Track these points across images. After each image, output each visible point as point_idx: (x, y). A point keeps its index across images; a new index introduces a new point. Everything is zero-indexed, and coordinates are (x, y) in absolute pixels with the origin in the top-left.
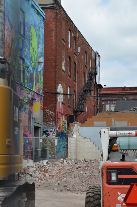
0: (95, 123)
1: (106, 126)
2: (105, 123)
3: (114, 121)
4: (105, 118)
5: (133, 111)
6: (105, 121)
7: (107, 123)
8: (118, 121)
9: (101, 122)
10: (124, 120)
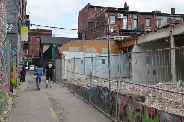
0: (70, 48)
1: (78, 51)
2: (78, 48)
3: (85, 48)
4: (78, 44)
5: (99, 40)
6: (77, 47)
7: (79, 49)
8: (88, 47)
9: (75, 48)
10: (92, 47)
